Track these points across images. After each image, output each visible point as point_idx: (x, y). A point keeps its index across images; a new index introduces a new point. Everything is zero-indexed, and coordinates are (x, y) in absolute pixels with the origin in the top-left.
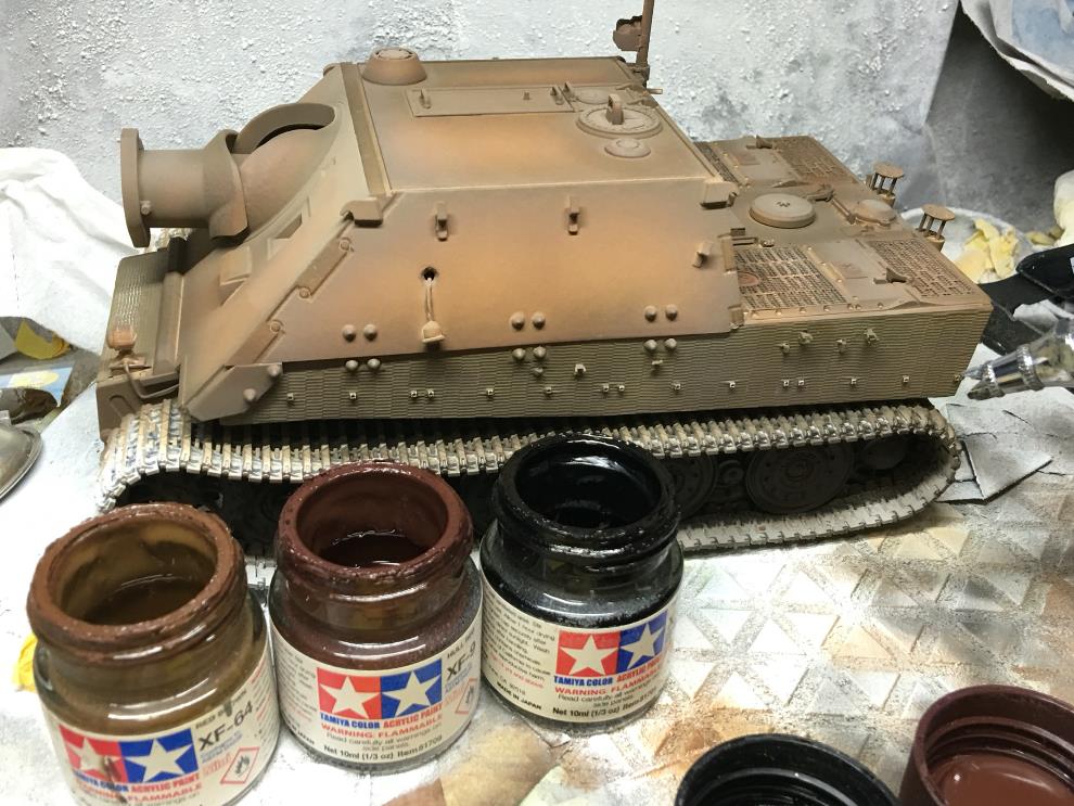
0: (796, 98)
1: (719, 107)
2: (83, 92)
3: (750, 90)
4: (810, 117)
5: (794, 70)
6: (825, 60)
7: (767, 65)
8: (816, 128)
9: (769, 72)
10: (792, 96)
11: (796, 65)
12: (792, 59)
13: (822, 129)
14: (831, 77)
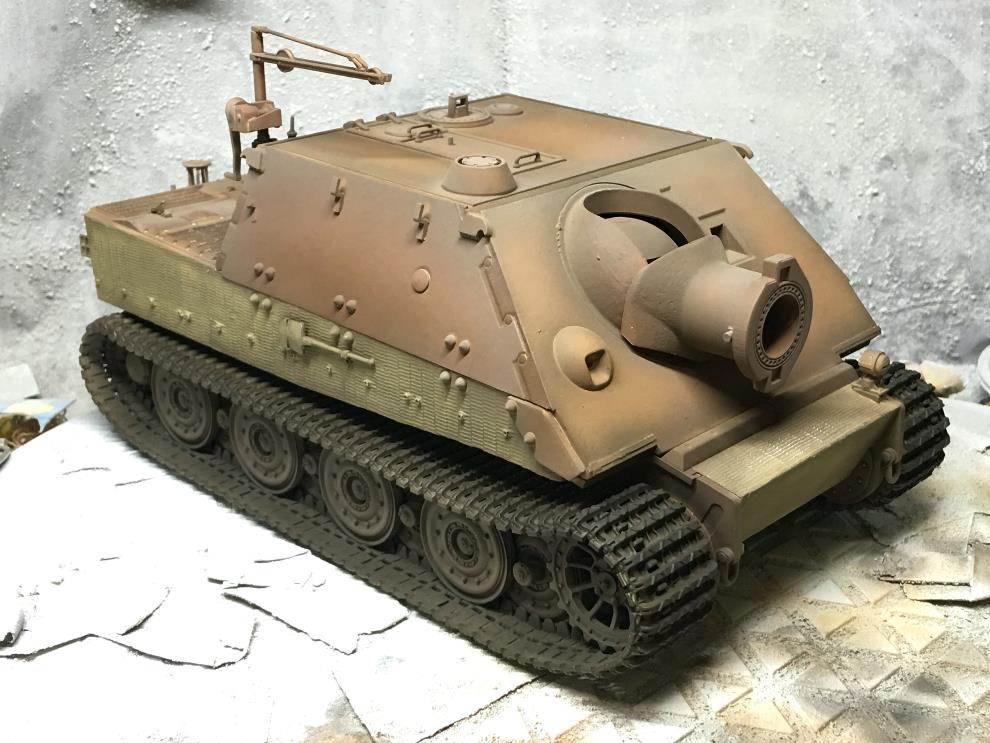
0: (889, 198)
1: (799, 203)
2: (134, 148)
3: (835, 186)
4: (906, 219)
5: (886, 167)
6: (923, 158)
7: (855, 160)
8: (914, 232)
9: (858, 168)
10: (884, 194)
11: (888, 161)
12: (883, 155)
13: (921, 234)
14: (930, 177)
